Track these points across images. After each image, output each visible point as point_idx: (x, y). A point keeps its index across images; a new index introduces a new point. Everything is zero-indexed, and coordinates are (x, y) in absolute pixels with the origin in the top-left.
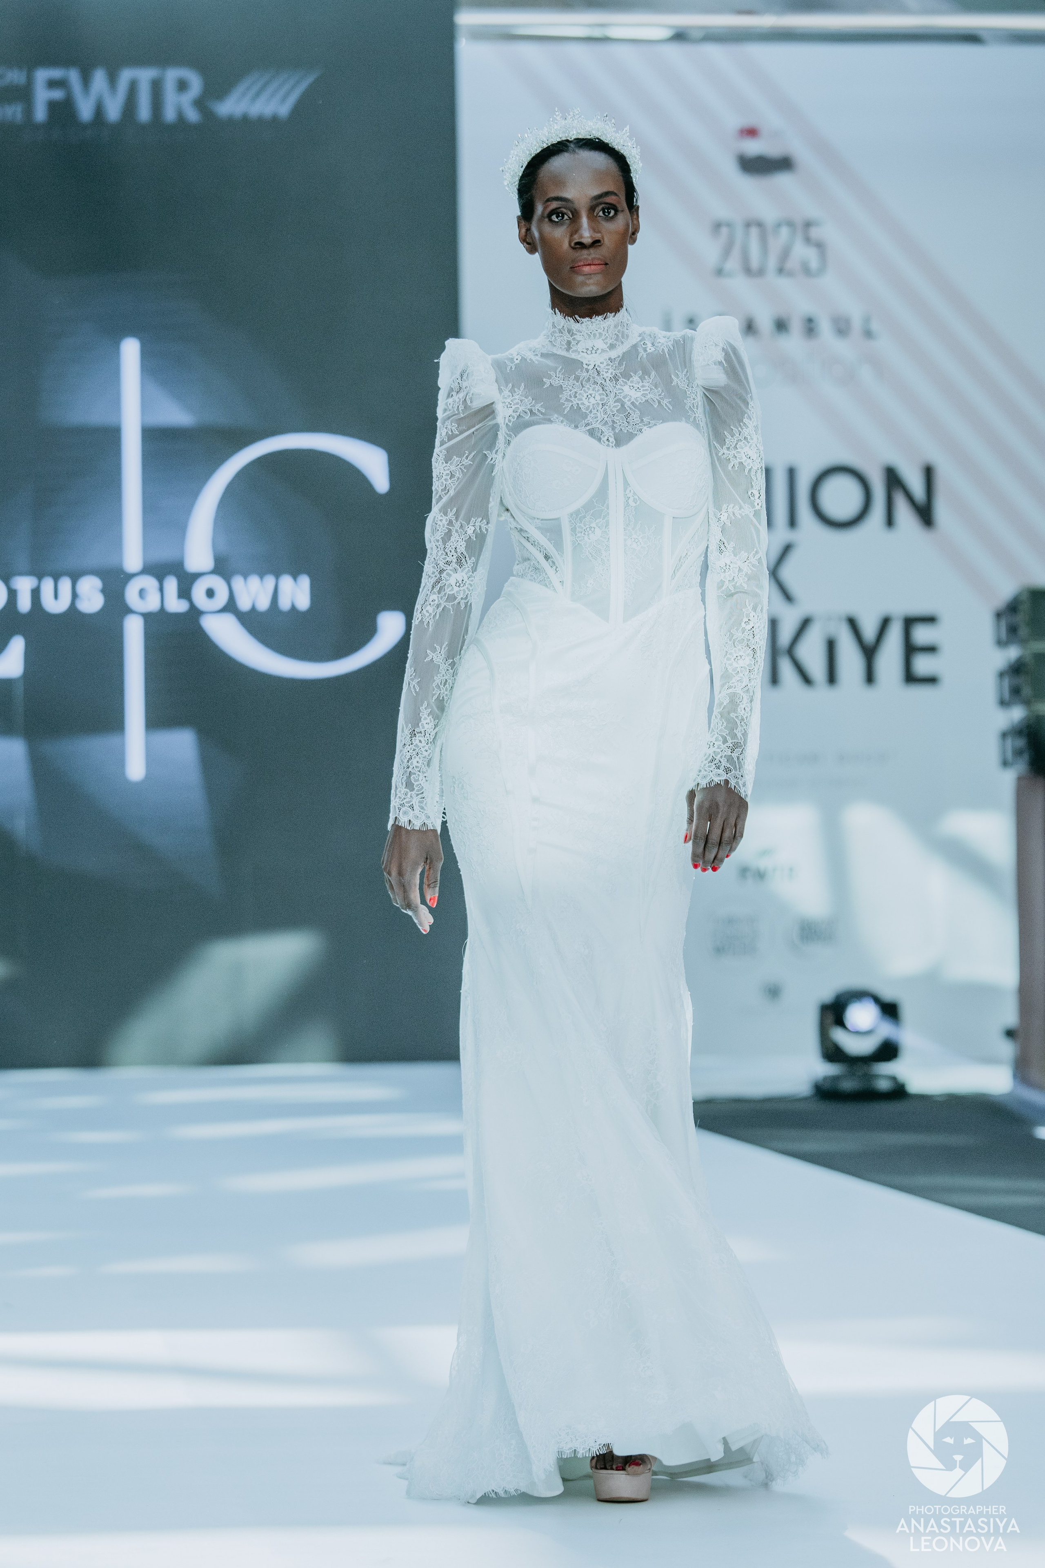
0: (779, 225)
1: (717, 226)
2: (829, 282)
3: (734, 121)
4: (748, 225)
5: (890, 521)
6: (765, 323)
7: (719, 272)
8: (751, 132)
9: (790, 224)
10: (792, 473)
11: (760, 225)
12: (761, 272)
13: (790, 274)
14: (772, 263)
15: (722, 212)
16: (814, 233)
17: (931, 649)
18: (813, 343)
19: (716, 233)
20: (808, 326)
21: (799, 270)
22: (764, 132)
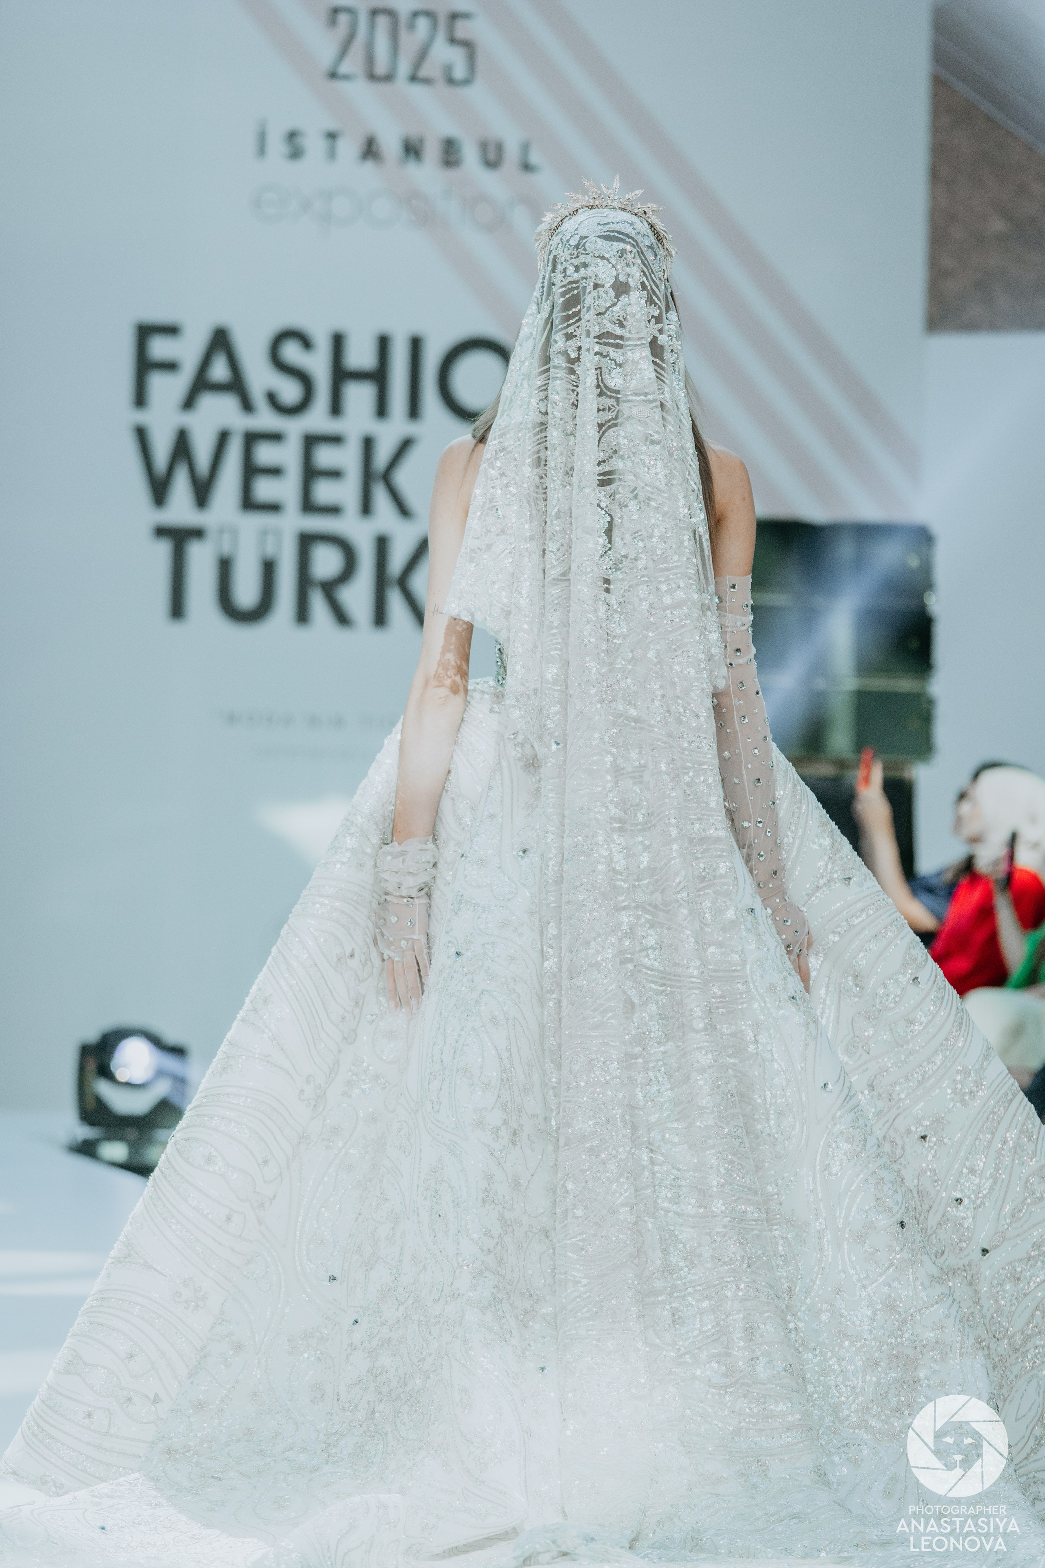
0: (416, 16)
1: (335, 11)
2: (479, 95)
4: (376, 13)
6: (391, 144)
7: (333, 74)
9: (432, 15)
10: (416, 345)
11: (391, 14)
12: (389, 78)
13: (428, 81)
14: (404, 68)
16: (462, 29)
18: (452, 174)
19: (333, 21)
20: (447, 152)
21: (441, 77)
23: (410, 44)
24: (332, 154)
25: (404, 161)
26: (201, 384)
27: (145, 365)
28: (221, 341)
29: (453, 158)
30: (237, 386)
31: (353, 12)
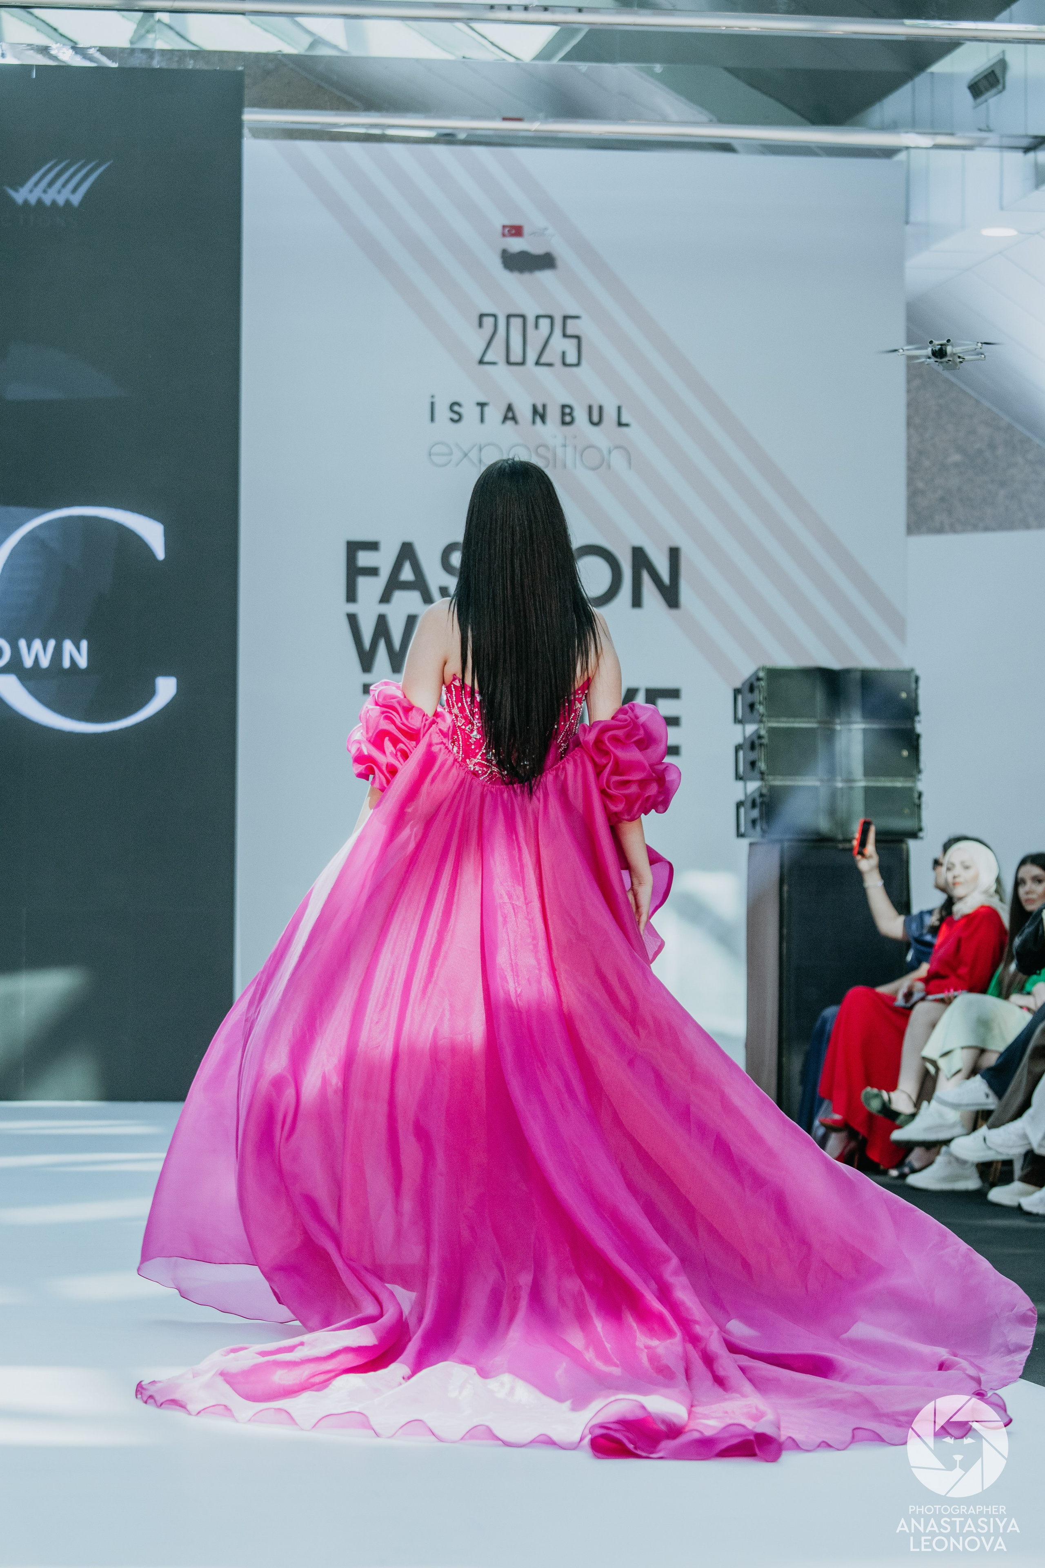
0: (538, 317)
1: (482, 316)
2: (584, 372)
3: (500, 220)
4: (509, 317)
5: (637, 602)
6: (524, 412)
7: (481, 362)
8: (516, 231)
9: (551, 317)
11: (523, 317)
12: (523, 363)
13: (550, 365)
14: (532, 357)
15: (487, 306)
16: (572, 327)
17: (673, 721)
18: (568, 430)
19: (480, 325)
20: (563, 414)
21: (557, 361)
22: (526, 231)
23: (536, 338)
24: (482, 420)
25: (534, 422)
26: (394, 584)
27: (354, 572)
28: (407, 552)
29: (568, 419)
30: (420, 584)
31: (495, 316)
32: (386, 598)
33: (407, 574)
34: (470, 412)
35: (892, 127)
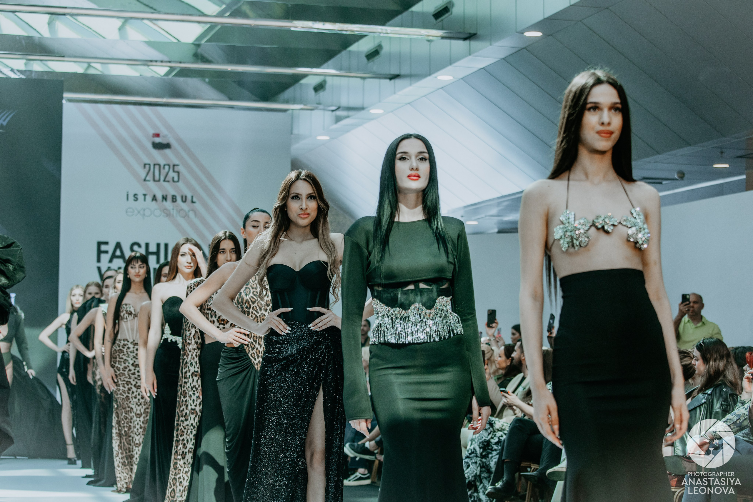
0: (165, 165)
1: (145, 165)
2: (180, 184)
3: (152, 132)
4: (155, 165)
6: (159, 197)
7: (145, 180)
8: (158, 135)
9: (169, 165)
10: (166, 245)
11: (159, 165)
12: (159, 181)
13: (168, 181)
14: (162, 178)
15: (147, 161)
16: (176, 169)
18: (174, 204)
19: (145, 167)
20: (173, 199)
21: (171, 180)
22: (161, 135)
23: (164, 172)
24: (145, 200)
25: (163, 201)
26: (114, 256)
27: (100, 252)
28: (118, 245)
29: (174, 200)
30: (122, 256)
31: (149, 165)
32: (111, 261)
33: (118, 253)
34: (141, 197)
35: (287, 102)
